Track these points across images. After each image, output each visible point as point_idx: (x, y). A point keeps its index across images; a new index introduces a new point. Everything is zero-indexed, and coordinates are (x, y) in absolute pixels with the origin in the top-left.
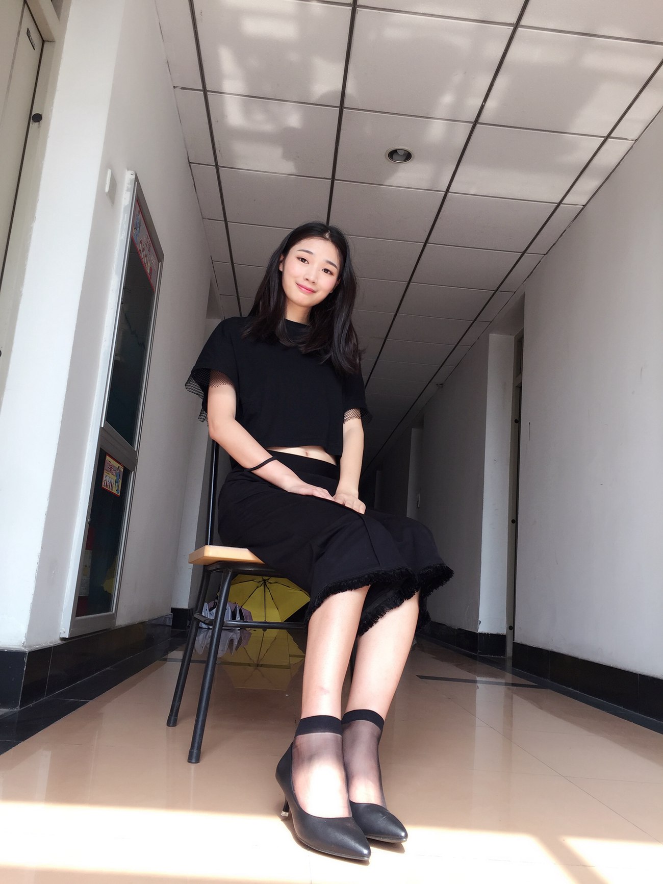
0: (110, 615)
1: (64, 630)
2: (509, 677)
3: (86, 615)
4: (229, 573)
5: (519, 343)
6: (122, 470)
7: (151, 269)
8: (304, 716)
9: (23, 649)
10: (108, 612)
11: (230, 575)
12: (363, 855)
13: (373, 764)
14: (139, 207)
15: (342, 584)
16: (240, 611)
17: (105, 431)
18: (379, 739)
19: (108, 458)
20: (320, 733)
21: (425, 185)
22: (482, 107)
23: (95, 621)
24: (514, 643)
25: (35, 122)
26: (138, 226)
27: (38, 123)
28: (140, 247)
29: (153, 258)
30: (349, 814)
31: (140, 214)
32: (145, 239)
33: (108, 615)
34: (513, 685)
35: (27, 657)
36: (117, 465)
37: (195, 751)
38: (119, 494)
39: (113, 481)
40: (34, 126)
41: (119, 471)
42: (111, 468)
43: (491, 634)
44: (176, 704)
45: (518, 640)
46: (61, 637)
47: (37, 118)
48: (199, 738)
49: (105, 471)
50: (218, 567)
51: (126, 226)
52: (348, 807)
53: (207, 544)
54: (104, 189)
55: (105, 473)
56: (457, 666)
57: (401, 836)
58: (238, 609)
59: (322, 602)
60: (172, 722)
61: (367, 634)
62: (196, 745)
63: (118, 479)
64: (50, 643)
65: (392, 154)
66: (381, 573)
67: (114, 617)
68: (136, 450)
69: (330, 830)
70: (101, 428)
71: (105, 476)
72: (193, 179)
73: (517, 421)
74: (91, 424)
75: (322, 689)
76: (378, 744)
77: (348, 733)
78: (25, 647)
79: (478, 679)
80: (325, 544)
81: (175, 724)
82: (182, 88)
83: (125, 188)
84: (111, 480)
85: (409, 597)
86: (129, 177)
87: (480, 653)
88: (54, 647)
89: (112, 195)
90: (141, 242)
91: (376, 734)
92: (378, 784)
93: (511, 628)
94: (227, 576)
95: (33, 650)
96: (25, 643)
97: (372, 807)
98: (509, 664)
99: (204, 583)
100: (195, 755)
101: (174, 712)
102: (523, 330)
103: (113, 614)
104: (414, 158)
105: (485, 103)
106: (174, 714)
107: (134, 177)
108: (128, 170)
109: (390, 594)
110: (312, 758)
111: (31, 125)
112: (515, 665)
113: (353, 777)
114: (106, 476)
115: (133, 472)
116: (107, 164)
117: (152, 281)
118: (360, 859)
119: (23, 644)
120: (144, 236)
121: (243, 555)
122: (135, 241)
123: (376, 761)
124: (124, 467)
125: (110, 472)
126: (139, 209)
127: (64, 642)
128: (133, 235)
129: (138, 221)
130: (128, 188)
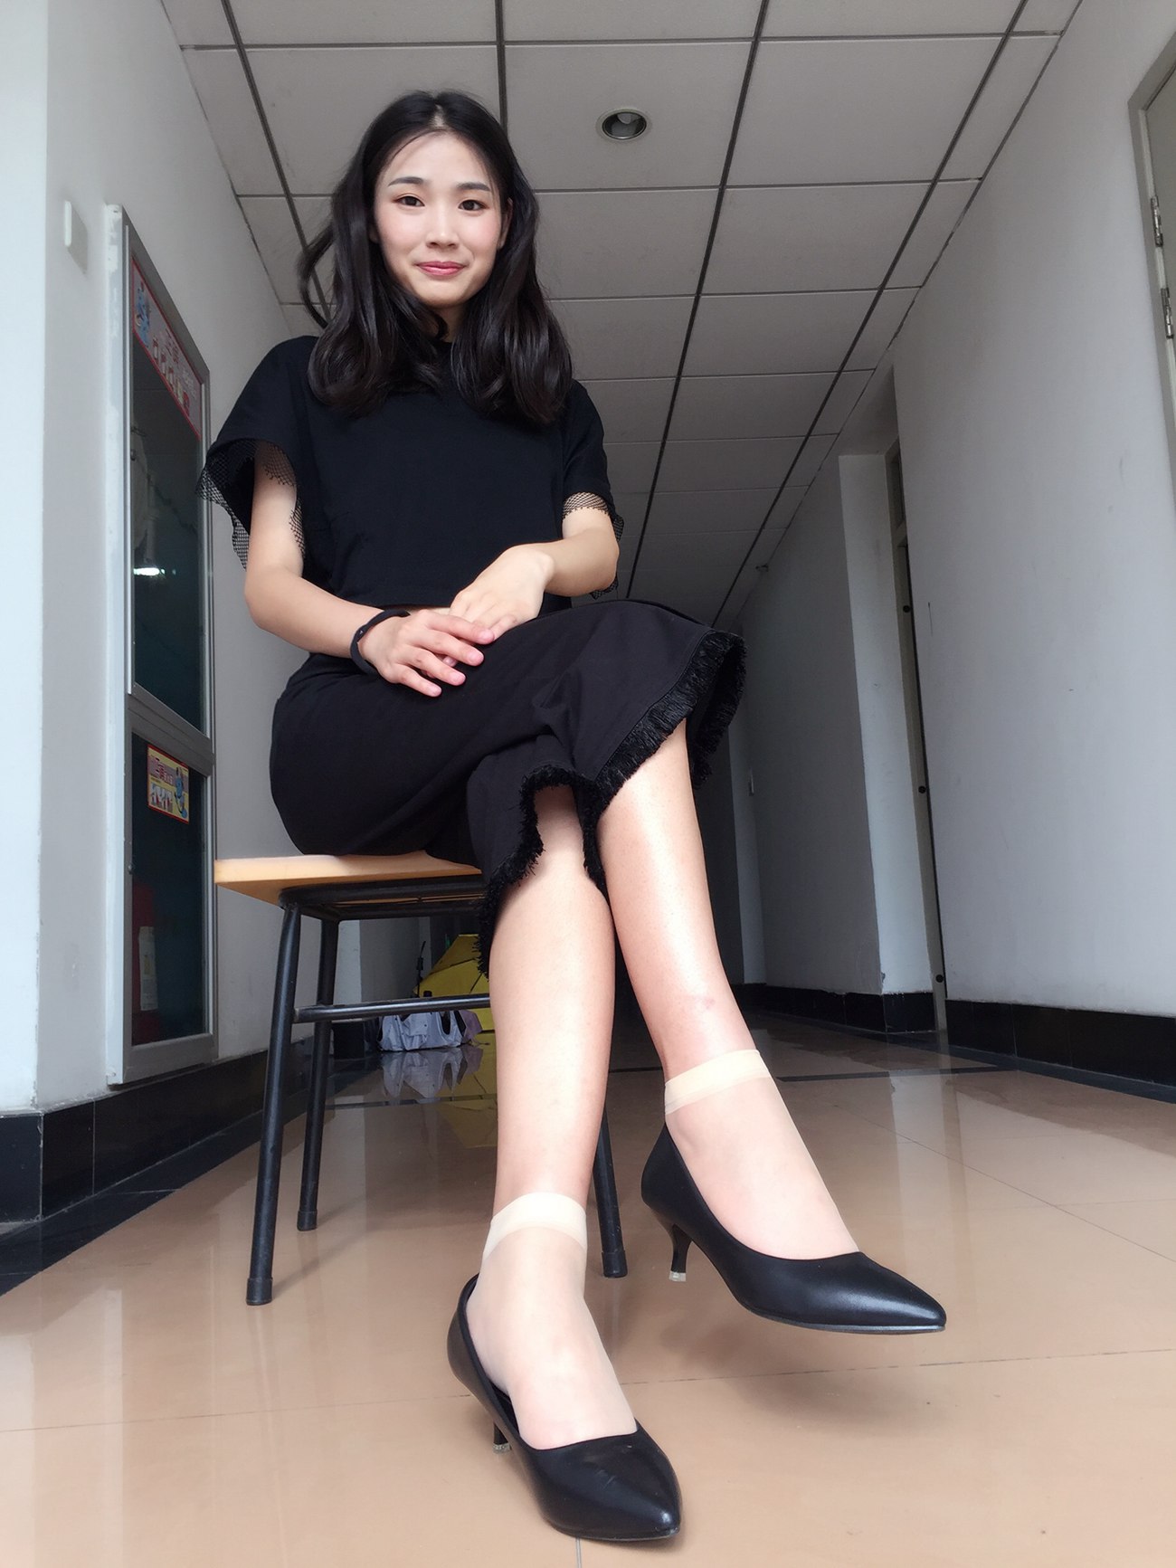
0: (205, 1038)
1: (113, 1070)
3: (154, 1041)
5: (895, 465)
6: (186, 773)
7: (185, 396)
9: (33, 1110)
10: (200, 1032)
14: (142, 276)
17: (136, 699)
19: (152, 752)
22: (765, 6)
24: (946, 1001)
26: (145, 311)
28: (155, 353)
29: (190, 381)
31: (146, 290)
32: (163, 338)
33: (201, 1039)
35: (42, 1125)
36: (173, 765)
38: (187, 819)
39: (169, 794)
41: (180, 776)
42: (162, 771)
43: (907, 995)
45: (954, 994)
46: (110, 1083)
49: (150, 776)
51: (118, 312)
54: (63, 241)
55: (150, 781)
63: (179, 791)
64: (89, 1095)
65: (611, 124)
67: (212, 1042)
68: (209, 737)
70: (127, 695)
71: (150, 786)
72: (249, 227)
73: (907, 609)
74: (107, 689)
78: (37, 1107)
82: (198, 47)
83: (107, 240)
84: (166, 794)
86: (109, 218)
87: (889, 1030)
88: (96, 1102)
89: (80, 250)
90: (156, 344)
93: (941, 978)
95: (53, 1110)
96: (36, 1100)
102: (898, 441)
103: (211, 1038)
104: (651, 127)
107: (121, 216)
108: (107, 204)
114: (154, 786)
115: (209, 779)
116: (59, 192)
117: (192, 419)
119: (33, 1101)
120: (157, 333)
122: (142, 340)
124: (191, 771)
125: (160, 780)
126: (141, 279)
127: (116, 1093)
128: (136, 328)
129: (143, 303)
130: (112, 238)
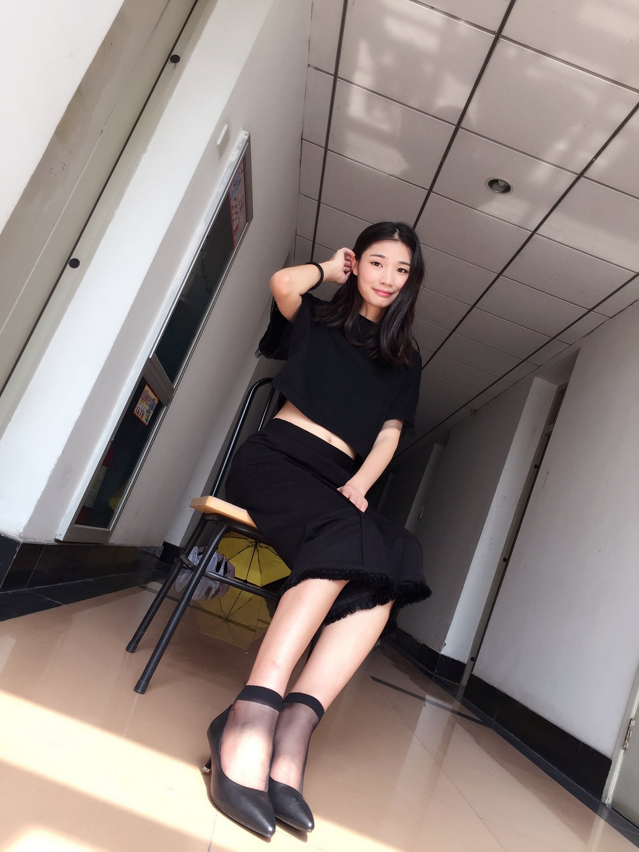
0: (107, 531)
1: (61, 533)
2: (457, 705)
3: (85, 525)
4: (222, 528)
5: (561, 394)
6: (156, 402)
7: (237, 227)
8: (250, 683)
9: (18, 539)
10: (106, 528)
11: (223, 529)
12: (267, 831)
13: (302, 749)
14: (244, 166)
15: (323, 572)
16: (226, 563)
17: (151, 362)
18: (314, 727)
19: (147, 388)
20: (259, 704)
21: (515, 220)
22: (591, 162)
23: (91, 533)
24: (471, 674)
25: (173, 62)
26: (237, 184)
27: (174, 64)
28: (233, 203)
29: (243, 219)
30: (265, 789)
31: (243, 173)
32: (240, 197)
33: (103, 531)
34: (459, 714)
35: (19, 548)
36: (153, 396)
37: (144, 682)
38: (147, 424)
39: (145, 409)
40: (170, 65)
41: (153, 402)
42: (147, 397)
43: (452, 659)
44: (140, 633)
45: (476, 672)
46: (58, 538)
47: (175, 59)
48: (151, 672)
49: (141, 399)
50: (215, 519)
51: (226, 181)
52: (267, 781)
53: (211, 495)
54: (217, 141)
55: (140, 401)
56: (412, 679)
57: (307, 826)
58: (224, 561)
59: (299, 582)
60: (131, 647)
61: (332, 625)
62: (146, 677)
63: (150, 410)
64: (45, 541)
65: (493, 183)
66: (362, 573)
67: (109, 534)
68: (174, 388)
69: (243, 798)
70: (149, 359)
71: (139, 403)
72: (301, 154)
73: (537, 467)
74: (141, 352)
75: (274, 663)
76: (312, 732)
77: (287, 713)
78: (21, 538)
79: (428, 697)
80: (319, 529)
81: (133, 651)
82: (316, 68)
83: (236, 146)
84: (143, 409)
85: (383, 603)
86: (242, 136)
87: (436, 673)
88: (47, 545)
89: (222, 149)
90: (235, 199)
91: (313, 721)
92: (301, 769)
93: (473, 659)
94: (221, 530)
95: (27, 542)
96: (22, 534)
97: (288, 790)
98: (461, 692)
99: (199, 529)
100: (142, 686)
101: (136, 639)
102: (567, 383)
103: (109, 532)
104: (513, 191)
105: (595, 160)
106: (135, 641)
107: (247, 138)
108: (243, 130)
109: (366, 594)
110: (245, 724)
111: (168, 64)
112: (466, 695)
113: (280, 755)
114: (141, 404)
115: (165, 408)
116: (226, 119)
117: (235, 238)
118: (264, 835)
119: (20, 534)
120: (240, 194)
121: (240, 514)
122: (231, 196)
123: (306, 747)
124: (159, 402)
125: (144, 402)
126: (243, 168)
127: (57, 544)
128: (230, 191)
129: (239, 179)
130: (238, 146)
